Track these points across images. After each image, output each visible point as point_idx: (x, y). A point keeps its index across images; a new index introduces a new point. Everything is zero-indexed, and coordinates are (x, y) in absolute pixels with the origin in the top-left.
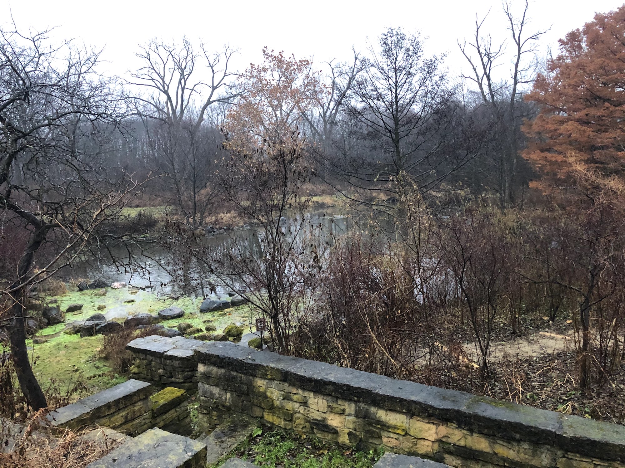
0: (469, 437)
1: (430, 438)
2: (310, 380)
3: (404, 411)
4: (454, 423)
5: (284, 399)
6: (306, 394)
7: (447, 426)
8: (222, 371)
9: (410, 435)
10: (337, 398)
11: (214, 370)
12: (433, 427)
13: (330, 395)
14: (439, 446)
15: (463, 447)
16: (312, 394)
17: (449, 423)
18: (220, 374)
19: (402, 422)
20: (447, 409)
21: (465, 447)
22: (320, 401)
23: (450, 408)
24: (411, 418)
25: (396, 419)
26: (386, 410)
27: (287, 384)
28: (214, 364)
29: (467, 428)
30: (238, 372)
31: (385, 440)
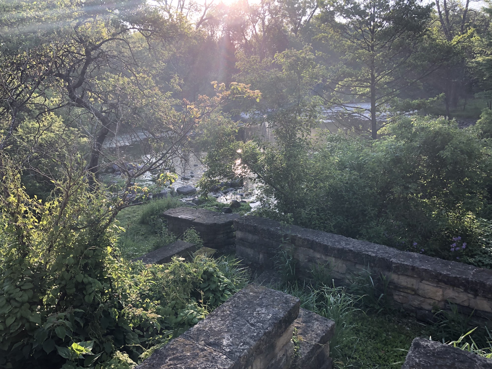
0: (473, 299)
1: (437, 299)
2: (333, 249)
3: (415, 276)
4: (461, 288)
5: (309, 261)
6: (328, 259)
7: (453, 290)
8: (256, 237)
9: (419, 295)
10: (356, 263)
11: (250, 237)
12: (441, 290)
13: (350, 261)
14: (445, 305)
15: (466, 307)
16: (333, 259)
17: (455, 288)
18: (255, 240)
19: (413, 285)
20: (456, 277)
21: (468, 307)
22: (340, 265)
23: (458, 276)
24: (421, 282)
25: (407, 282)
26: (399, 275)
27: (312, 251)
28: (250, 232)
29: (472, 293)
30: (270, 239)
31: (396, 297)
